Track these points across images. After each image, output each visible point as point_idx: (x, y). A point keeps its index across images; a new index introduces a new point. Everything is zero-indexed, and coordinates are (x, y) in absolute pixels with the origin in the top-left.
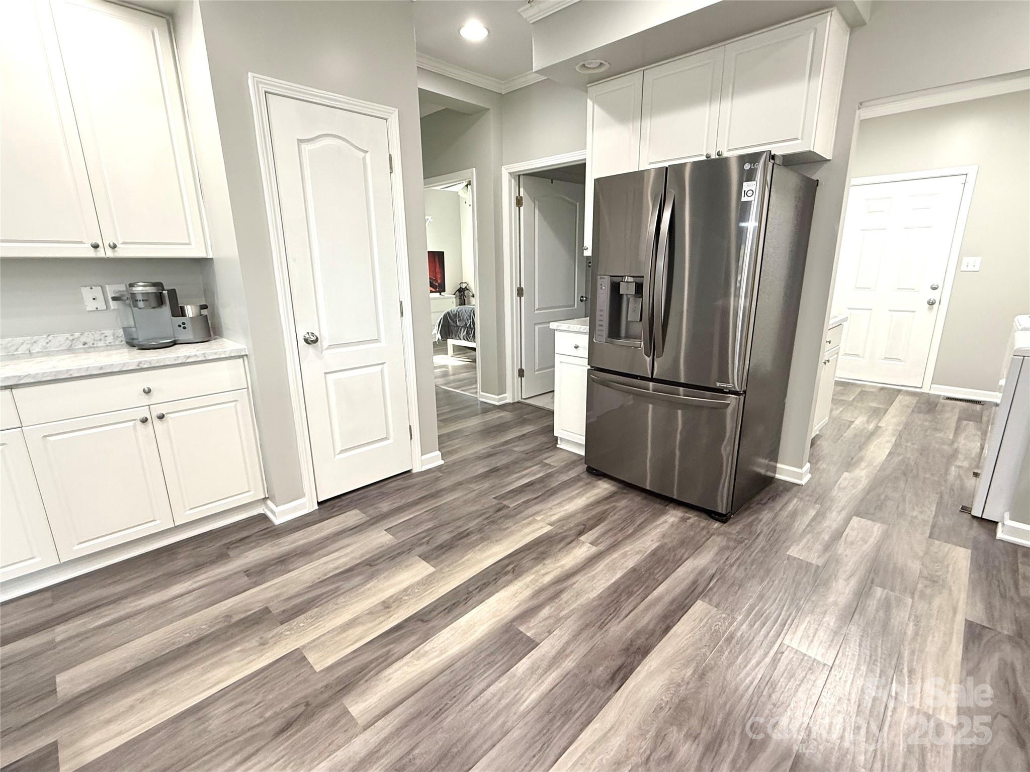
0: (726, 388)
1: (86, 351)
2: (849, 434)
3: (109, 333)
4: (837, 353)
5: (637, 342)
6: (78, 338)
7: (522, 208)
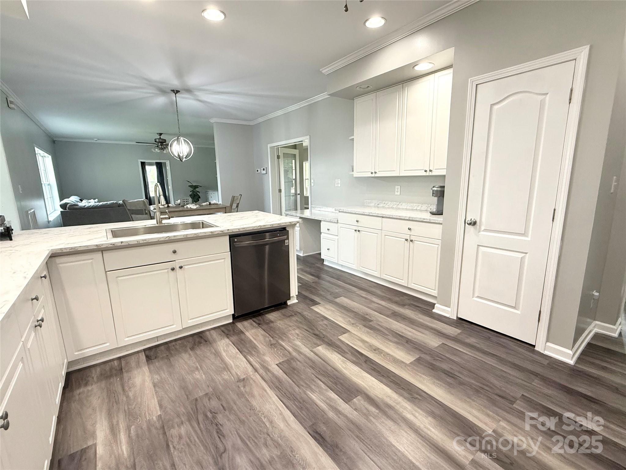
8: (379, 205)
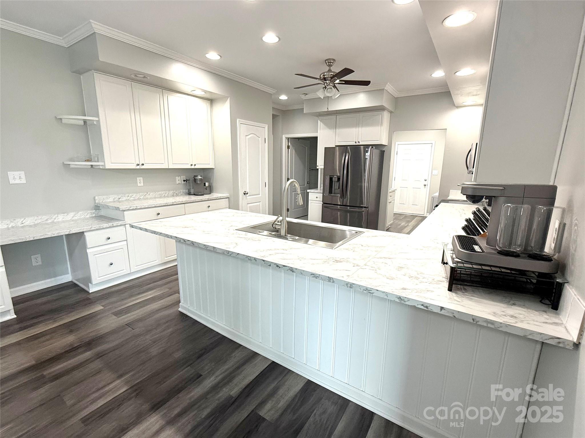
0: (363, 206)
1: (176, 196)
2: (399, 227)
3: (182, 191)
4: (394, 200)
5: (338, 195)
6: (175, 192)
7: (289, 150)
8: (120, 200)
